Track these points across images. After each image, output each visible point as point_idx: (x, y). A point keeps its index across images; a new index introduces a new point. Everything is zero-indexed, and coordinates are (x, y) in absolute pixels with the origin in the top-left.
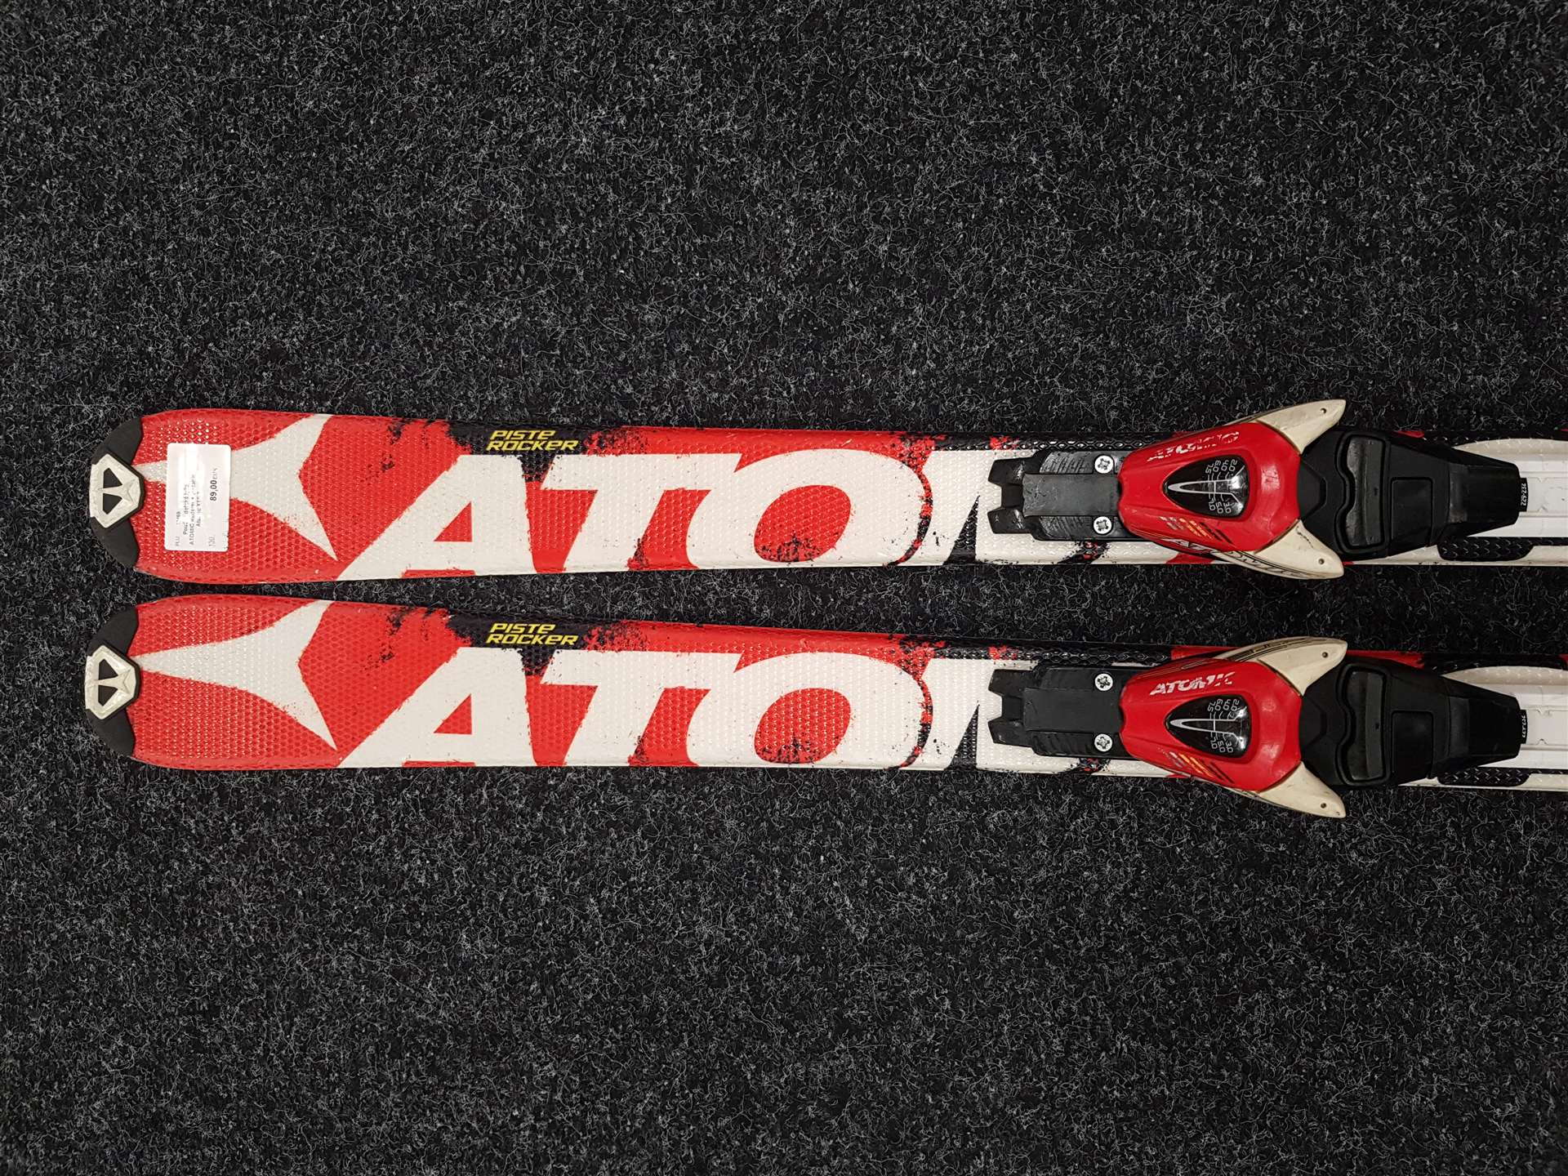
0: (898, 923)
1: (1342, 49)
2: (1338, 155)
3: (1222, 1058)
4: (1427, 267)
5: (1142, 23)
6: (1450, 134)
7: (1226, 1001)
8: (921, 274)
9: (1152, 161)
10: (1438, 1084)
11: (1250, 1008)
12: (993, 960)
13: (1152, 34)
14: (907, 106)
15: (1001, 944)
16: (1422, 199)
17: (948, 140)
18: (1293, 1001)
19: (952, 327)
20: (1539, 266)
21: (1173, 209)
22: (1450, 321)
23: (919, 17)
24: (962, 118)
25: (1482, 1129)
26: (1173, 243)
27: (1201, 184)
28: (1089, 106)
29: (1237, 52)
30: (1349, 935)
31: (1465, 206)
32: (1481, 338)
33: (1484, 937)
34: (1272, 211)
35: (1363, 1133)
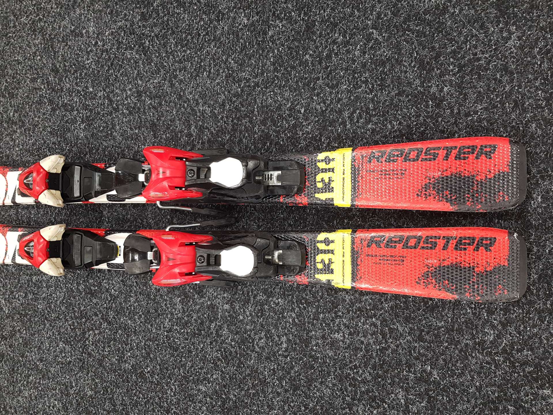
0: (14, 308)
1: (111, 49)
2: (109, 81)
3: (83, 350)
4: (130, 113)
5: (66, 45)
6: (136, 72)
7: (84, 333)
8: (19, 121)
9: (68, 85)
10: (133, 361)
11: (89, 336)
12: (34, 320)
13: (69, 48)
14: (17, 73)
15: (36, 315)
16: (129, 92)
17: (25, 82)
18: (99, 334)
19: (26, 136)
20: (157, 112)
21: (72, 99)
22: (136, 129)
23: (20, 48)
24: (28, 75)
25: (142, 375)
26: (72, 110)
27: (79, 91)
28: (55, 70)
29: (87, 52)
30: (111, 314)
31: (139, 94)
32: (143, 134)
33: (143, 316)
34: (94, 99)
35: (115, 375)
